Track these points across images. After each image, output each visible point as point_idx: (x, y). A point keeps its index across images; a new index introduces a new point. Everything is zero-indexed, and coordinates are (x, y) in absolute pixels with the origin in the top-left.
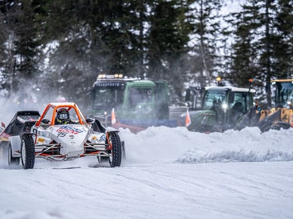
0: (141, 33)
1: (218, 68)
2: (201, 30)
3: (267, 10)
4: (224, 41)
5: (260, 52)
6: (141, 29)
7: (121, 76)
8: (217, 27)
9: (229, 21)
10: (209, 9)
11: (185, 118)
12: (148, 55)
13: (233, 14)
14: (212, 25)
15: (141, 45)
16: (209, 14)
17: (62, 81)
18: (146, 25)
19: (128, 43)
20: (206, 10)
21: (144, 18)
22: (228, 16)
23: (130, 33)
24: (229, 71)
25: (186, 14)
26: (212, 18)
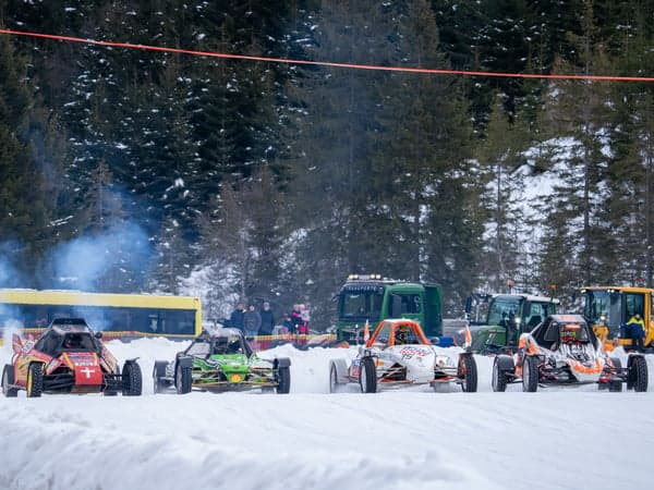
0: (417, 220)
1: (521, 270)
2: (501, 218)
3: (586, 194)
4: (529, 233)
5: (578, 249)
6: (418, 214)
7: (378, 277)
8: (520, 215)
9: (535, 207)
10: (508, 190)
12: (426, 250)
13: (541, 198)
14: (513, 212)
15: (416, 237)
16: (508, 197)
17: (310, 282)
18: (423, 209)
19: (399, 233)
20: (505, 191)
21: (422, 200)
22: (534, 200)
23: (402, 220)
24: (537, 274)
25: (482, 196)
26: (513, 202)
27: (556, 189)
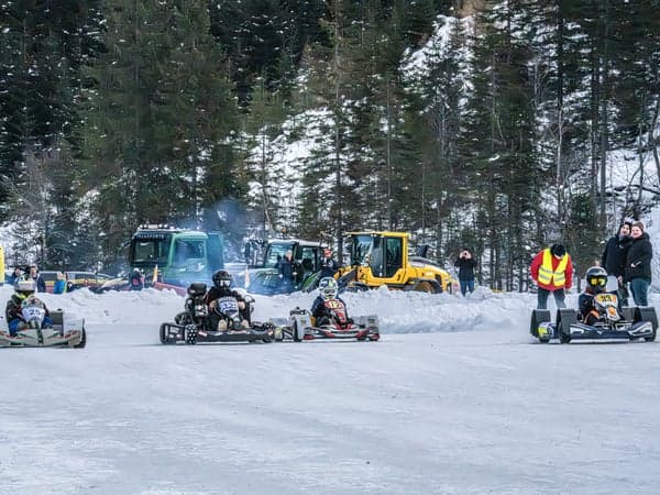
0: (194, 180)
1: (281, 220)
2: (263, 178)
3: (338, 156)
4: (290, 189)
5: (329, 203)
6: (194, 174)
7: (166, 226)
8: (281, 174)
9: (295, 167)
10: (272, 153)
11: (243, 277)
12: (201, 206)
13: (300, 159)
14: (276, 172)
15: (193, 194)
16: (272, 159)
17: (102, 234)
18: (200, 170)
19: (179, 192)
20: (269, 154)
21: (198, 163)
22: (295, 161)
23: (181, 180)
24: (294, 225)
25: (246, 160)
26: (276, 164)
27: (313, 152)
